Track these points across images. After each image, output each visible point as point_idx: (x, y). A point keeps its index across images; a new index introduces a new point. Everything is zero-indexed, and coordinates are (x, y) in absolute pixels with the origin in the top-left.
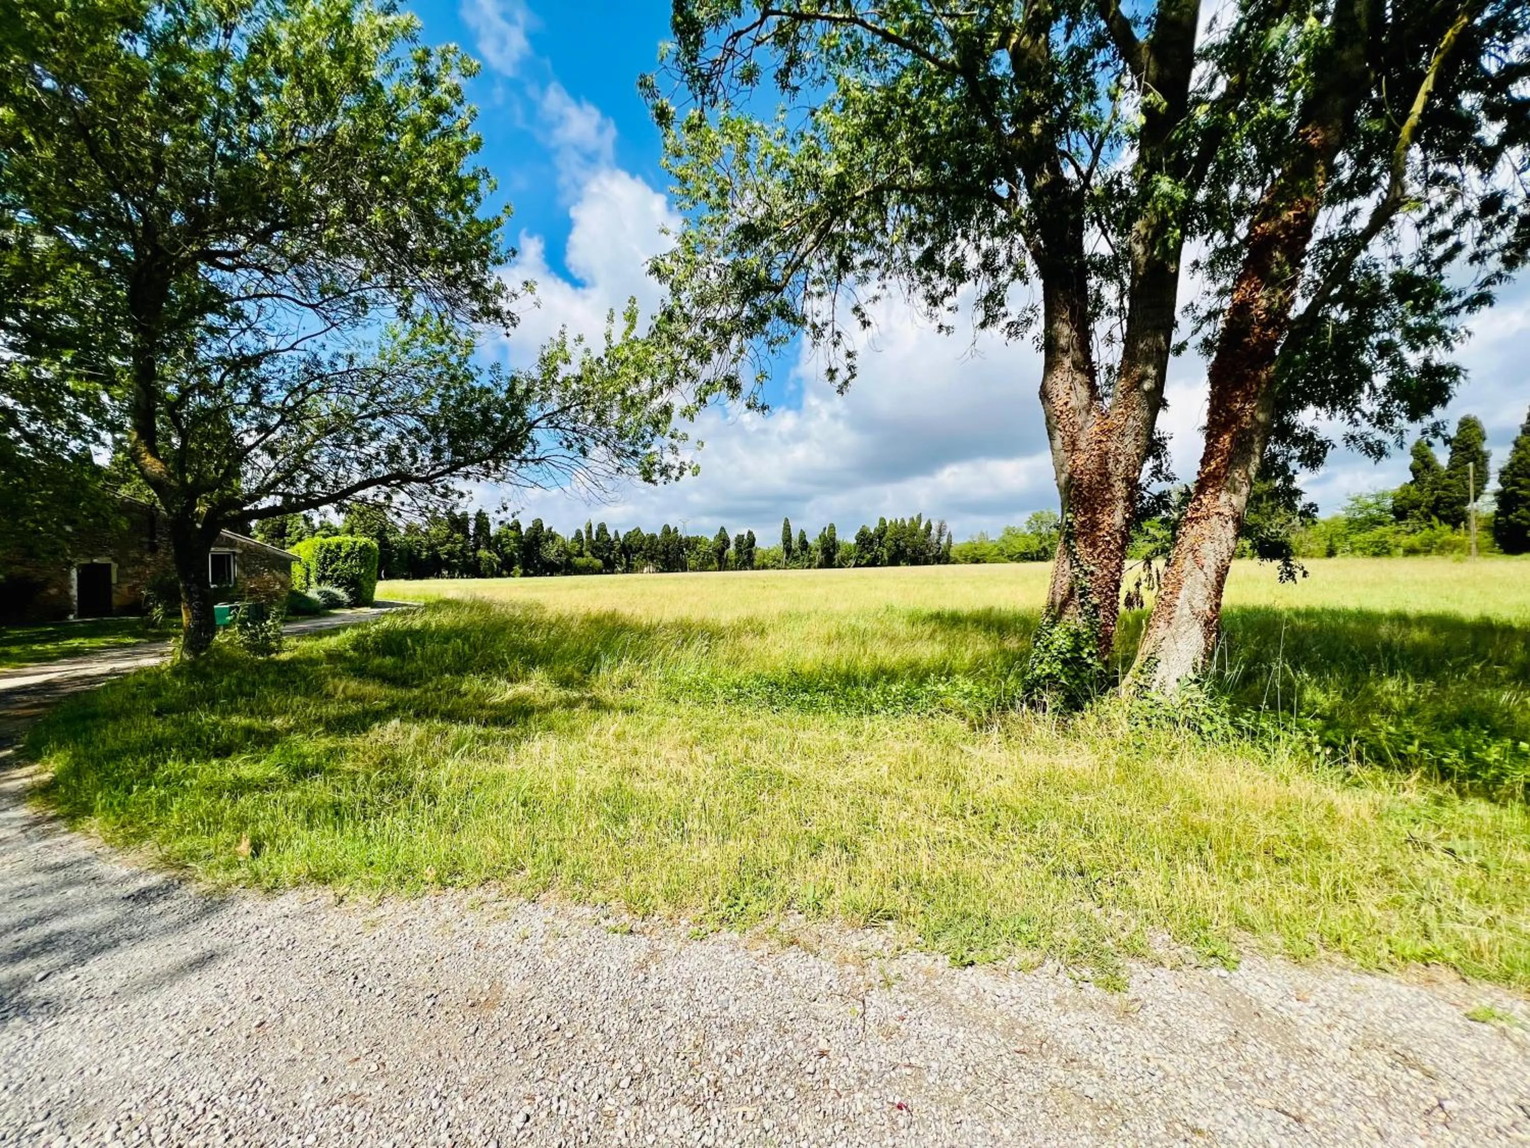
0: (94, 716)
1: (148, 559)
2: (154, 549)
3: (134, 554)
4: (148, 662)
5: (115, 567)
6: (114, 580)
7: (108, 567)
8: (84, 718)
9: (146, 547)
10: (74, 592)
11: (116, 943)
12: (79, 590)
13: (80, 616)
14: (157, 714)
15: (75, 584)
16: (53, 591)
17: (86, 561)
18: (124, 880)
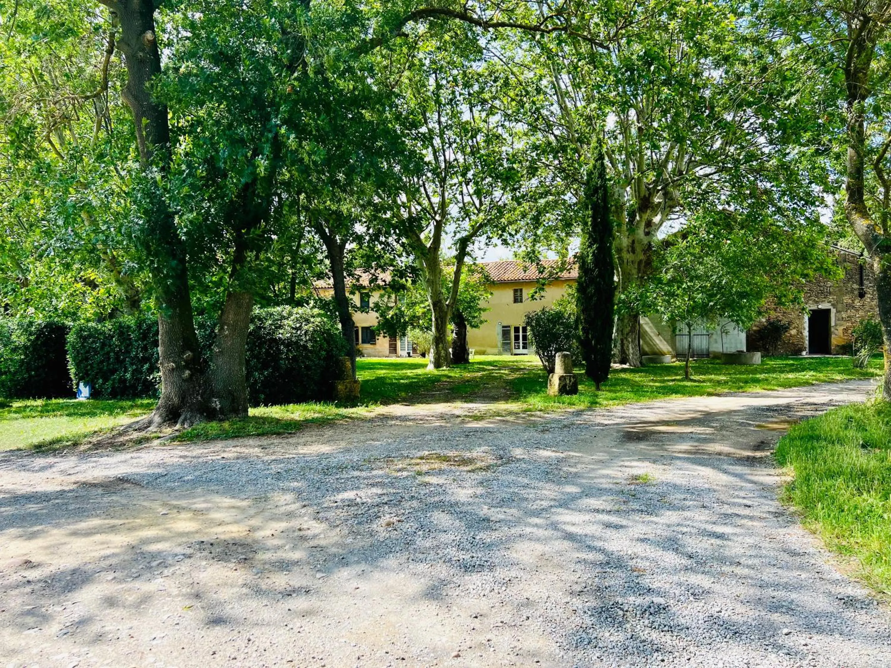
0: (818, 438)
1: (857, 303)
2: (862, 295)
3: (847, 299)
4: (857, 398)
5: (833, 311)
6: (833, 324)
7: (828, 311)
8: (812, 438)
9: (856, 292)
10: (806, 333)
11: (831, 632)
12: (809, 331)
13: (811, 352)
14: (864, 446)
15: (806, 325)
16: (793, 332)
17: (814, 307)
18: (836, 582)
